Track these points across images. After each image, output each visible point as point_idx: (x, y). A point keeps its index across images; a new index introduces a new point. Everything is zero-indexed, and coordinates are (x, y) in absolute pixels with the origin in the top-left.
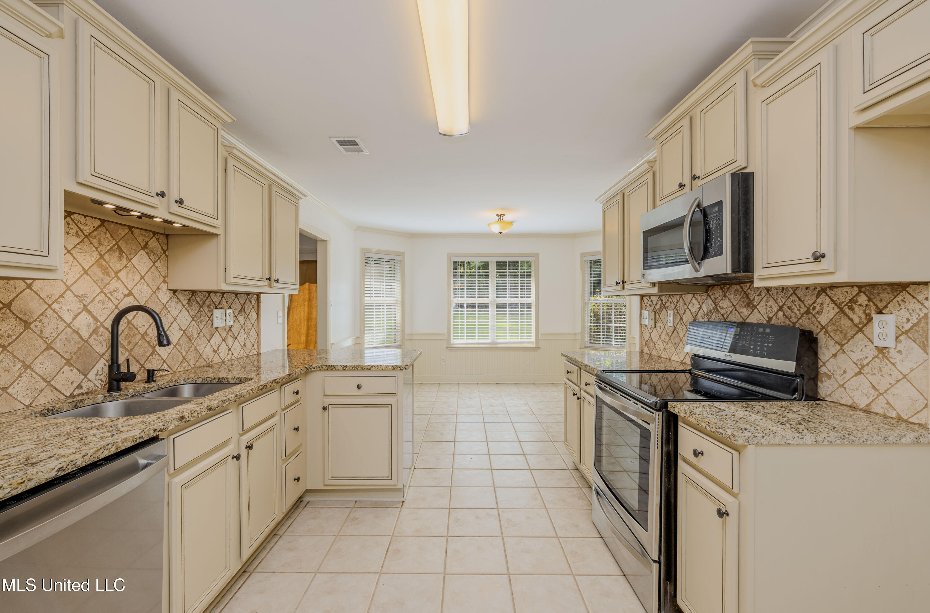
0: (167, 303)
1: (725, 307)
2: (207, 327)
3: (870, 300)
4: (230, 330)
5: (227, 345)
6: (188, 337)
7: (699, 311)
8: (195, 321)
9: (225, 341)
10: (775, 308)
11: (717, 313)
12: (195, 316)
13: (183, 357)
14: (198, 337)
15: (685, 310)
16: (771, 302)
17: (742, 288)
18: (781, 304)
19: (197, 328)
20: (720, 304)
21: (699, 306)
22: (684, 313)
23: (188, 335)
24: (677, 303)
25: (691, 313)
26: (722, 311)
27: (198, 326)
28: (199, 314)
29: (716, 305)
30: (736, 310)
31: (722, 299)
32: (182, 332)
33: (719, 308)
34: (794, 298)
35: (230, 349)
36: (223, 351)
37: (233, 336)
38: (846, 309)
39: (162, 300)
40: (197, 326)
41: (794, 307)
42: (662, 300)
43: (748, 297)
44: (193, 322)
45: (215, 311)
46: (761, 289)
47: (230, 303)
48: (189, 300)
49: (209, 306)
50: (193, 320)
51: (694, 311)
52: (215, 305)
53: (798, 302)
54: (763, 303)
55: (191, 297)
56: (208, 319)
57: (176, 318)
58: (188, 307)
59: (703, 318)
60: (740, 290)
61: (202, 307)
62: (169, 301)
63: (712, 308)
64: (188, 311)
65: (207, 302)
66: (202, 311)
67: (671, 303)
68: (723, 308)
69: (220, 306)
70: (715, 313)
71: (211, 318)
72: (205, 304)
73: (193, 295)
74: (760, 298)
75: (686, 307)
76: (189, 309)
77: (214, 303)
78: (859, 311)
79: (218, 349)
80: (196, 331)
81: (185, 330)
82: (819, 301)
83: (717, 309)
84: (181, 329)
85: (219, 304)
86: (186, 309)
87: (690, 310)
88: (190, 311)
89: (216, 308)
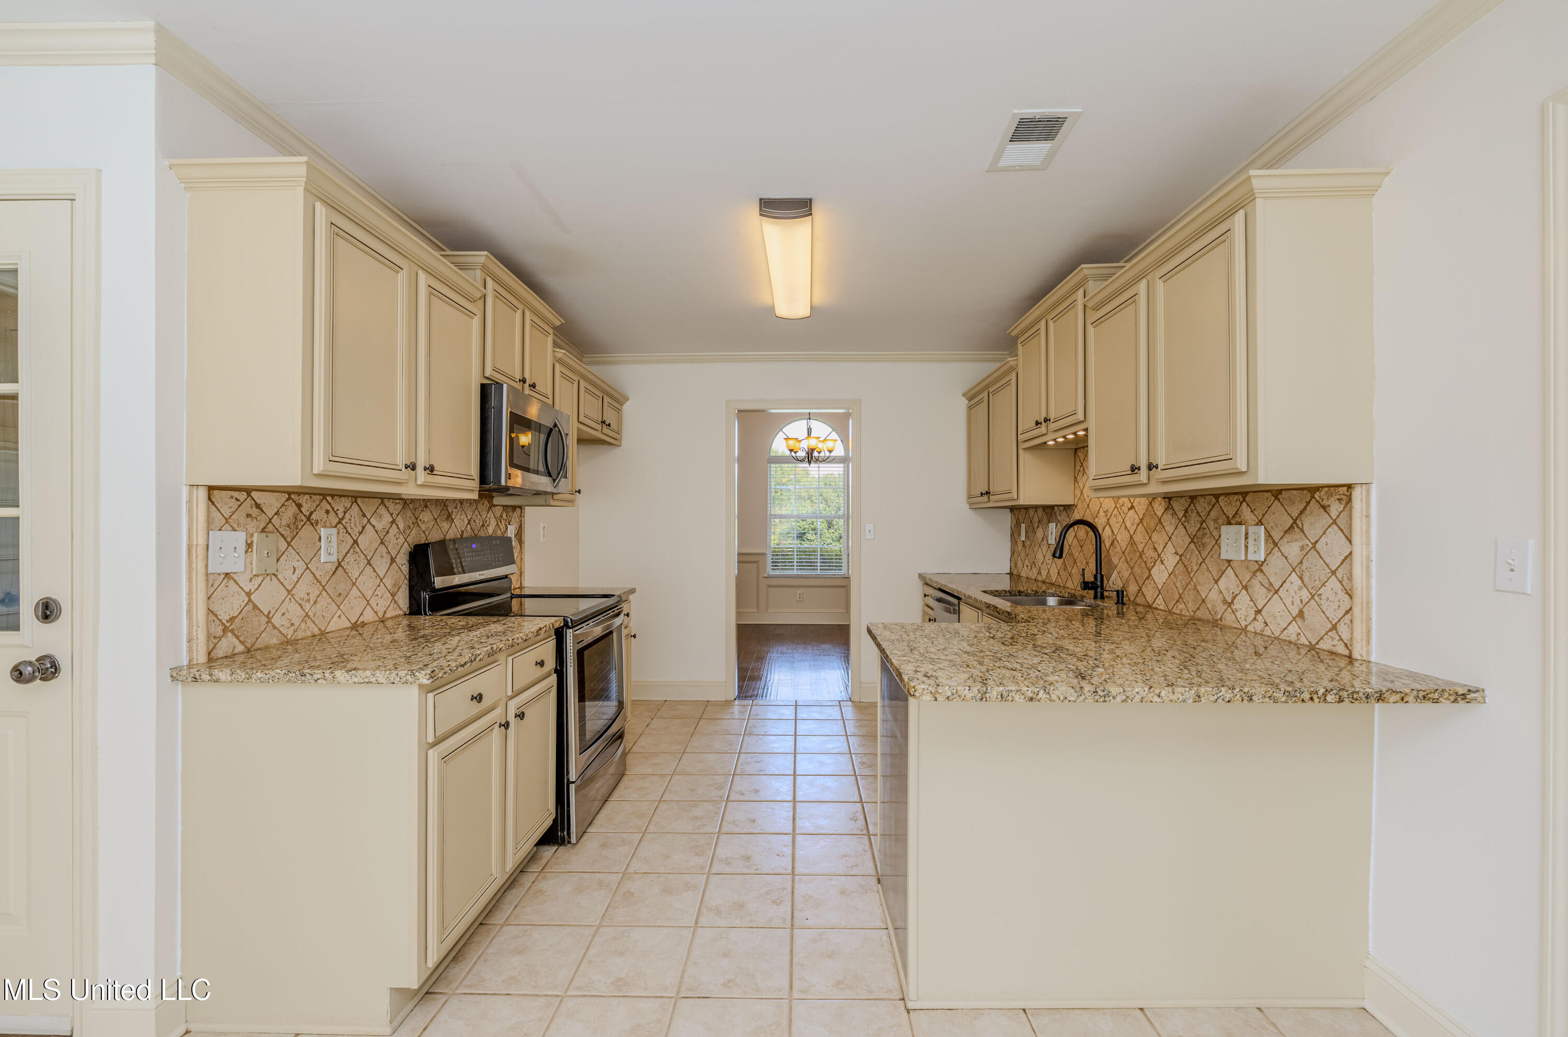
0: (1162, 515)
1: (426, 521)
2: (1212, 556)
3: (507, 516)
4: (1260, 570)
5: (1252, 600)
6: (1185, 566)
7: (391, 527)
8: (1195, 543)
9: (1247, 590)
10: (466, 522)
11: (418, 528)
12: (1195, 535)
13: (1180, 595)
14: (1198, 569)
15: (364, 527)
16: (464, 516)
19: (1197, 555)
20: (421, 517)
21: (392, 519)
22: (360, 533)
23: (1186, 563)
24: (345, 513)
25: (377, 532)
26: (423, 527)
27: (1199, 552)
28: (1201, 532)
29: (417, 519)
30: (438, 525)
31: (423, 510)
32: (1178, 557)
33: (419, 522)
35: (1259, 612)
36: (1244, 609)
37: (1267, 585)
39: (1157, 512)
40: (1197, 552)
41: (477, 521)
42: (299, 506)
44: (1192, 545)
45: (1225, 529)
46: (457, 502)
47: (1259, 513)
48: (1186, 511)
49: (1215, 520)
50: (1192, 541)
51: (381, 528)
52: (1228, 517)
54: (458, 516)
55: (1189, 506)
56: (1214, 542)
57: (1171, 538)
58: (1184, 522)
59: (397, 539)
61: (1204, 521)
62: (1164, 512)
63: (411, 523)
64: (1185, 528)
65: (1213, 513)
66: (1205, 529)
67: (327, 512)
69: (1237, 519)
70: (414, 529)
71: (1218, 542)
72: (1209, 517)
73: (1192, 502)
75: (365, 521)
76: (1186, 524)
77: (1225, 514)
78: (503, 523)
79: (1232, 602)
80: (1196, 560)
81: (1182, 555)
83: (418, 524)
84: (1176, 553)
85: (1234, 516)
86: (1182, 524)
87: (374, 527)
88: (1188, 527)
89: (1229, 523)
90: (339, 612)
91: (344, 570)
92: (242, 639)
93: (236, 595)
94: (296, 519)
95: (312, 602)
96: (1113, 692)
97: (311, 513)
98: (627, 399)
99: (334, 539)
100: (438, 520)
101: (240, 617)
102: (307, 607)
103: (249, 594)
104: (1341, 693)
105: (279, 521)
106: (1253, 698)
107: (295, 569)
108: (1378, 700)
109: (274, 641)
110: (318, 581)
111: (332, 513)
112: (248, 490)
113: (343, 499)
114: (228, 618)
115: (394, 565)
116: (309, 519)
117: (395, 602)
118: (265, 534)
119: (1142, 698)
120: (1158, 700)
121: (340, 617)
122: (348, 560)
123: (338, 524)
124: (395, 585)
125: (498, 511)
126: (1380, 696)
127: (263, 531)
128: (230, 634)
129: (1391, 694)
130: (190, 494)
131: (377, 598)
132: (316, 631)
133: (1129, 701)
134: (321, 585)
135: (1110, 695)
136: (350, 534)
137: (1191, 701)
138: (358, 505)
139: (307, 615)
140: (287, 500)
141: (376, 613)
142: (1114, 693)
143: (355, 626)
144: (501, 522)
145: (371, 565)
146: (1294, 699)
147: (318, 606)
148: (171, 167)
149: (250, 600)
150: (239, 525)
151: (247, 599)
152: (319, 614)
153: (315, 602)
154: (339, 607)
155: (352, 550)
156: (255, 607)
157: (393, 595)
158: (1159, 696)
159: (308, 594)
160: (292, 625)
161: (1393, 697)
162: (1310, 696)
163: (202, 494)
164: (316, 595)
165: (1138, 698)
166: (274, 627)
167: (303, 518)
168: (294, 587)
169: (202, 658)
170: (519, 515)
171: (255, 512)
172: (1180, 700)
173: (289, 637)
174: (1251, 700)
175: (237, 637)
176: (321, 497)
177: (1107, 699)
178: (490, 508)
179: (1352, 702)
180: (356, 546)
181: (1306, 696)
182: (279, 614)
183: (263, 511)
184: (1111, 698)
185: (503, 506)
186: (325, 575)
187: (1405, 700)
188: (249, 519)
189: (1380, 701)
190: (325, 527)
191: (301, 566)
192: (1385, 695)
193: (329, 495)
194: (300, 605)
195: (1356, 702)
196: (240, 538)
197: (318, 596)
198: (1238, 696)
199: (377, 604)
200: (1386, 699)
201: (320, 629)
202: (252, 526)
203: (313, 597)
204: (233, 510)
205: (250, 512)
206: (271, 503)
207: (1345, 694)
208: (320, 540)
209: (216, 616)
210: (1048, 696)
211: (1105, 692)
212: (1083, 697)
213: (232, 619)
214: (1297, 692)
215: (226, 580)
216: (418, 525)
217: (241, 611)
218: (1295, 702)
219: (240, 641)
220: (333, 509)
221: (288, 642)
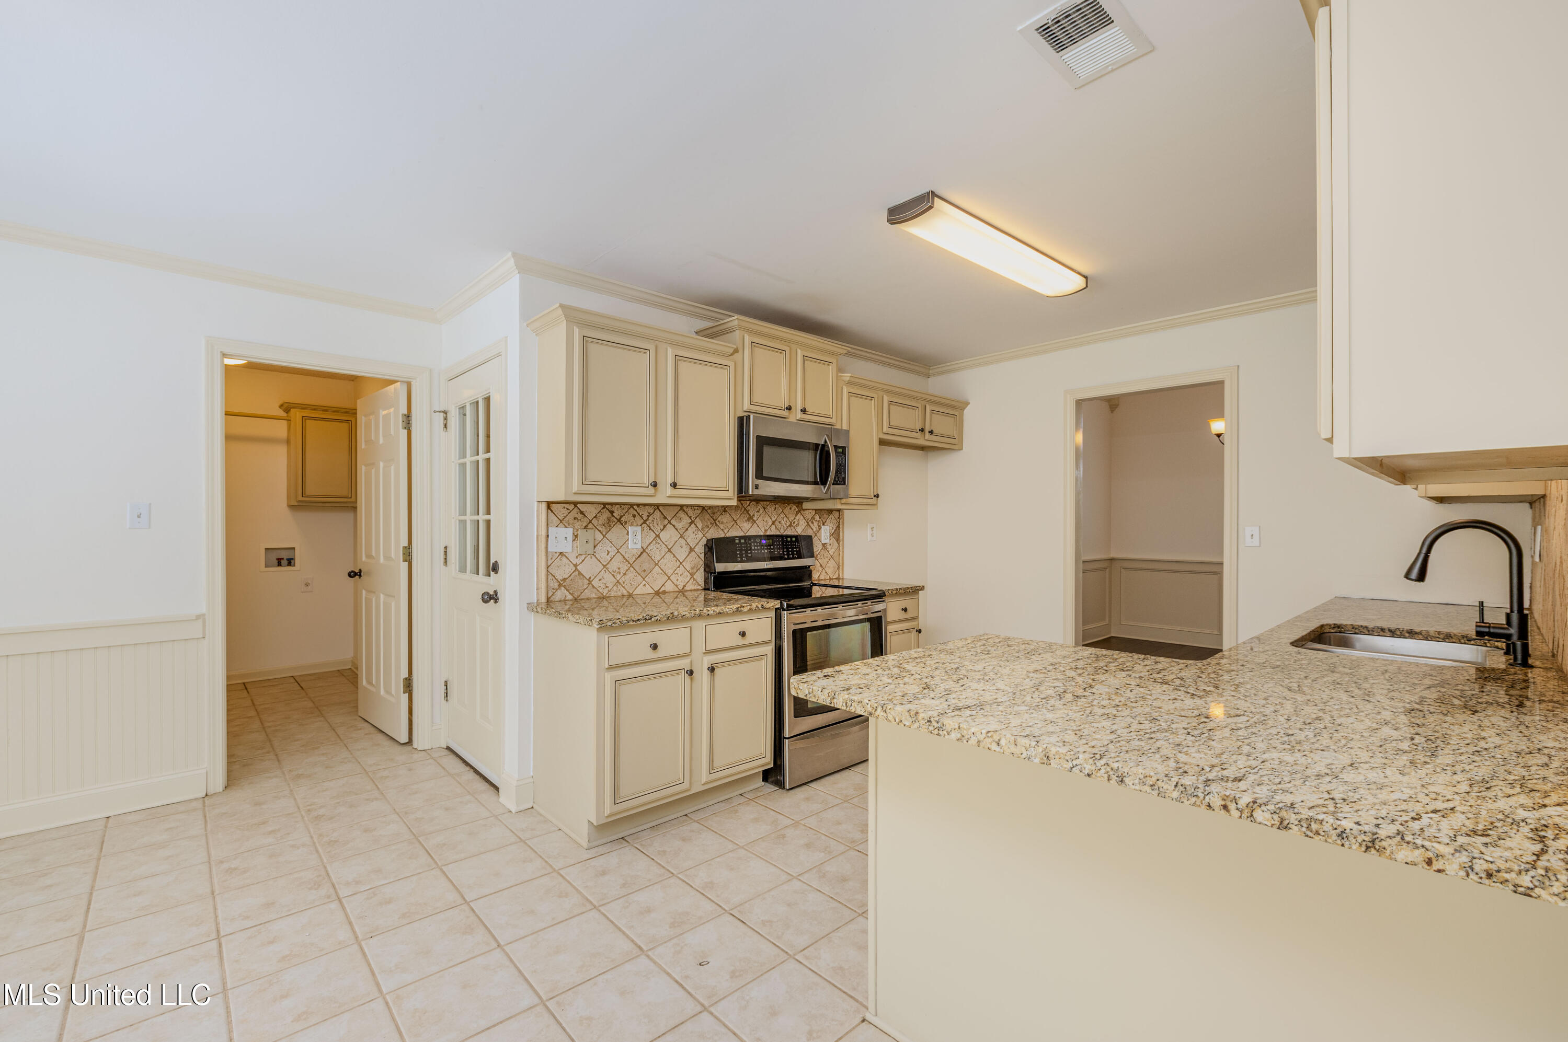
1: (725, 522)
3: (820, 518)
7: (690, 526)
10: (770, 523)
11: (716, 527)
15: (665, 526)
16: (767, 518)
17: (742, 504)
18: (774, 519)
20: (720, 519)
21: (690, 521)
22: (662, 530)
24: (649, 517)
25: (677, 529)
26: (722, 526)
30: (738, 524)
33: (718, 523)
34: (782, 515)
38: (810, 523)
42: (612, 512)
43: (748, 513)
51: (681, 527)
53: (785, 518)
54: (761, 518)
59: (696, 534)
60: (741, 506)
63: (710, 523)
67: (634, 516)
68: (722, 523)
70: (713, 528)
74: (759, 514)
75: (666, 522)
78: (816, 524)
82: (797, 518)
87: (674, 526)
90: (644, 582)
91: (648, 555)
92: (571, 591)
93: (567, 565)
94: (609, 520)
95: (622, 574)
96: (947, 726)
97: (621, 517)
98: (968, 404)
99: (639, 533)
100: (738, 522)
101: (570, 578)
102: (618, 577)
103: (576, 566)
104: (1283, 814)
105: (596, 521)
106: (1126, 779)
107: (608, 552)
108: (1368, 848)
109: (594, 595)
110: (627, 561)
111: (638, 517)
112: (575, 504)
113: (647, 507)
114: (561, 578)
115: (693, 553)
116: (619, 520)
117: (694, 579)
118: (585, 530)
119: (979, 741)
120: (998, 749)
121: (645, 585)
122: (652, 548)
123: (642, 524)
124: (694, 567)
125: (809, 515)
126: (1373, 841)
127: (585, 528)
128: (563, 588)
129: (1399, 844)
130: (538, 506)
131: (676, 575)
132: (625, 593)
133: (965, 742)
134: (629, 563)
135: (944, 728)
136: (653, 531)
137: (1037, 761)
138: (660, 511)
139: (618, 582)
140: (603, 509)
141: (676, 586)
142: (948, 728)
143: (657, 593)
144: (813, 523)
145: (671, 552)
146: (1194, 799)
147: (627, 577)
148: (527, 325)
149: (576, 569)
150: (569, 524)
151: (574, 569)
152: (627, 582)
153: (625, 574)
154: (644, 579)
155: (654, 542)
156: (580, 573)
157: (692, 575)
158: (998, 744)
159: (619, 569)
160: (607, 587)
161: (1403, 852)
162: (1223, 803)
163: (544, 506)
164: (625, 570)
165: (973, 741)
166: (594, 587)
167: (615, 520)
168: (608, 563)
169: (543, 599)
170: (837, 517)
171: (580, 516)
172: (1023, 756)
173: (604, 594)
174: (1122, 781)
175: (568, 590)
176: (629, 506)
177: (941, 732)
178: (799, 511)
179: (1307, 836)
180: (658, 538)
181: (1217, 802)
182: (597, 579)
183: (585, 516)
184: (945, 732)
185: (816, 510)
186: (632, 557)
187: (1437, 865)
188: (576, 520)
189: (1373, 851)
190: (632, 525)
191: (613, 551)
192: (1384, 844)
193: (635, 505)
194: (613, 575)
195: (1317, 838)
196: (569, 532)
197: (627, 571)
198: (1103, 771)
199: (677, 580)
200: (1388, 852)
201: (628, 592)
202: (578, 525)
203: (622, 571)
204: (565, 515)
205: (577, 516)
206: (591, 511)
207: (1293, 818)
208: (628, 534)
209: (554, 576)
210: (885, 715)
211: (939, 725)
212: (917, 725)
213: (564, 580)
214: (1200, 791)
215: (560, 556)
216: (716, 525)
217: (571, 575)
218: (1194, 804)
219: (570, 593)
220: (639, 514)
221: (603, 598)
